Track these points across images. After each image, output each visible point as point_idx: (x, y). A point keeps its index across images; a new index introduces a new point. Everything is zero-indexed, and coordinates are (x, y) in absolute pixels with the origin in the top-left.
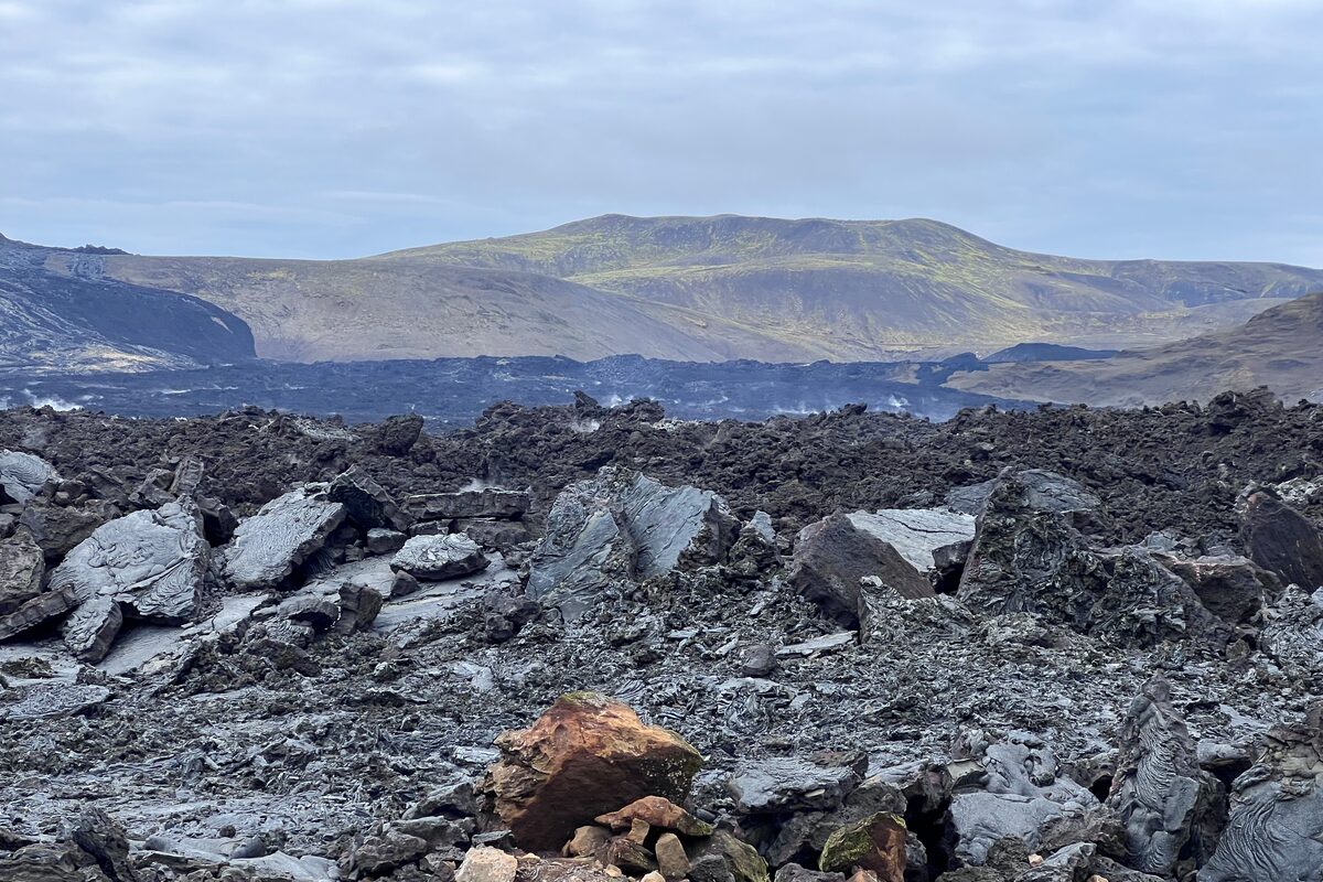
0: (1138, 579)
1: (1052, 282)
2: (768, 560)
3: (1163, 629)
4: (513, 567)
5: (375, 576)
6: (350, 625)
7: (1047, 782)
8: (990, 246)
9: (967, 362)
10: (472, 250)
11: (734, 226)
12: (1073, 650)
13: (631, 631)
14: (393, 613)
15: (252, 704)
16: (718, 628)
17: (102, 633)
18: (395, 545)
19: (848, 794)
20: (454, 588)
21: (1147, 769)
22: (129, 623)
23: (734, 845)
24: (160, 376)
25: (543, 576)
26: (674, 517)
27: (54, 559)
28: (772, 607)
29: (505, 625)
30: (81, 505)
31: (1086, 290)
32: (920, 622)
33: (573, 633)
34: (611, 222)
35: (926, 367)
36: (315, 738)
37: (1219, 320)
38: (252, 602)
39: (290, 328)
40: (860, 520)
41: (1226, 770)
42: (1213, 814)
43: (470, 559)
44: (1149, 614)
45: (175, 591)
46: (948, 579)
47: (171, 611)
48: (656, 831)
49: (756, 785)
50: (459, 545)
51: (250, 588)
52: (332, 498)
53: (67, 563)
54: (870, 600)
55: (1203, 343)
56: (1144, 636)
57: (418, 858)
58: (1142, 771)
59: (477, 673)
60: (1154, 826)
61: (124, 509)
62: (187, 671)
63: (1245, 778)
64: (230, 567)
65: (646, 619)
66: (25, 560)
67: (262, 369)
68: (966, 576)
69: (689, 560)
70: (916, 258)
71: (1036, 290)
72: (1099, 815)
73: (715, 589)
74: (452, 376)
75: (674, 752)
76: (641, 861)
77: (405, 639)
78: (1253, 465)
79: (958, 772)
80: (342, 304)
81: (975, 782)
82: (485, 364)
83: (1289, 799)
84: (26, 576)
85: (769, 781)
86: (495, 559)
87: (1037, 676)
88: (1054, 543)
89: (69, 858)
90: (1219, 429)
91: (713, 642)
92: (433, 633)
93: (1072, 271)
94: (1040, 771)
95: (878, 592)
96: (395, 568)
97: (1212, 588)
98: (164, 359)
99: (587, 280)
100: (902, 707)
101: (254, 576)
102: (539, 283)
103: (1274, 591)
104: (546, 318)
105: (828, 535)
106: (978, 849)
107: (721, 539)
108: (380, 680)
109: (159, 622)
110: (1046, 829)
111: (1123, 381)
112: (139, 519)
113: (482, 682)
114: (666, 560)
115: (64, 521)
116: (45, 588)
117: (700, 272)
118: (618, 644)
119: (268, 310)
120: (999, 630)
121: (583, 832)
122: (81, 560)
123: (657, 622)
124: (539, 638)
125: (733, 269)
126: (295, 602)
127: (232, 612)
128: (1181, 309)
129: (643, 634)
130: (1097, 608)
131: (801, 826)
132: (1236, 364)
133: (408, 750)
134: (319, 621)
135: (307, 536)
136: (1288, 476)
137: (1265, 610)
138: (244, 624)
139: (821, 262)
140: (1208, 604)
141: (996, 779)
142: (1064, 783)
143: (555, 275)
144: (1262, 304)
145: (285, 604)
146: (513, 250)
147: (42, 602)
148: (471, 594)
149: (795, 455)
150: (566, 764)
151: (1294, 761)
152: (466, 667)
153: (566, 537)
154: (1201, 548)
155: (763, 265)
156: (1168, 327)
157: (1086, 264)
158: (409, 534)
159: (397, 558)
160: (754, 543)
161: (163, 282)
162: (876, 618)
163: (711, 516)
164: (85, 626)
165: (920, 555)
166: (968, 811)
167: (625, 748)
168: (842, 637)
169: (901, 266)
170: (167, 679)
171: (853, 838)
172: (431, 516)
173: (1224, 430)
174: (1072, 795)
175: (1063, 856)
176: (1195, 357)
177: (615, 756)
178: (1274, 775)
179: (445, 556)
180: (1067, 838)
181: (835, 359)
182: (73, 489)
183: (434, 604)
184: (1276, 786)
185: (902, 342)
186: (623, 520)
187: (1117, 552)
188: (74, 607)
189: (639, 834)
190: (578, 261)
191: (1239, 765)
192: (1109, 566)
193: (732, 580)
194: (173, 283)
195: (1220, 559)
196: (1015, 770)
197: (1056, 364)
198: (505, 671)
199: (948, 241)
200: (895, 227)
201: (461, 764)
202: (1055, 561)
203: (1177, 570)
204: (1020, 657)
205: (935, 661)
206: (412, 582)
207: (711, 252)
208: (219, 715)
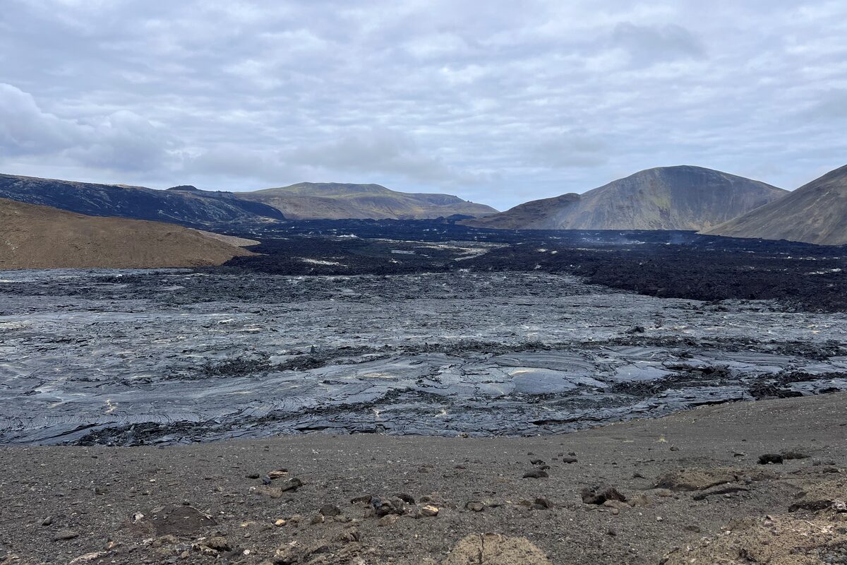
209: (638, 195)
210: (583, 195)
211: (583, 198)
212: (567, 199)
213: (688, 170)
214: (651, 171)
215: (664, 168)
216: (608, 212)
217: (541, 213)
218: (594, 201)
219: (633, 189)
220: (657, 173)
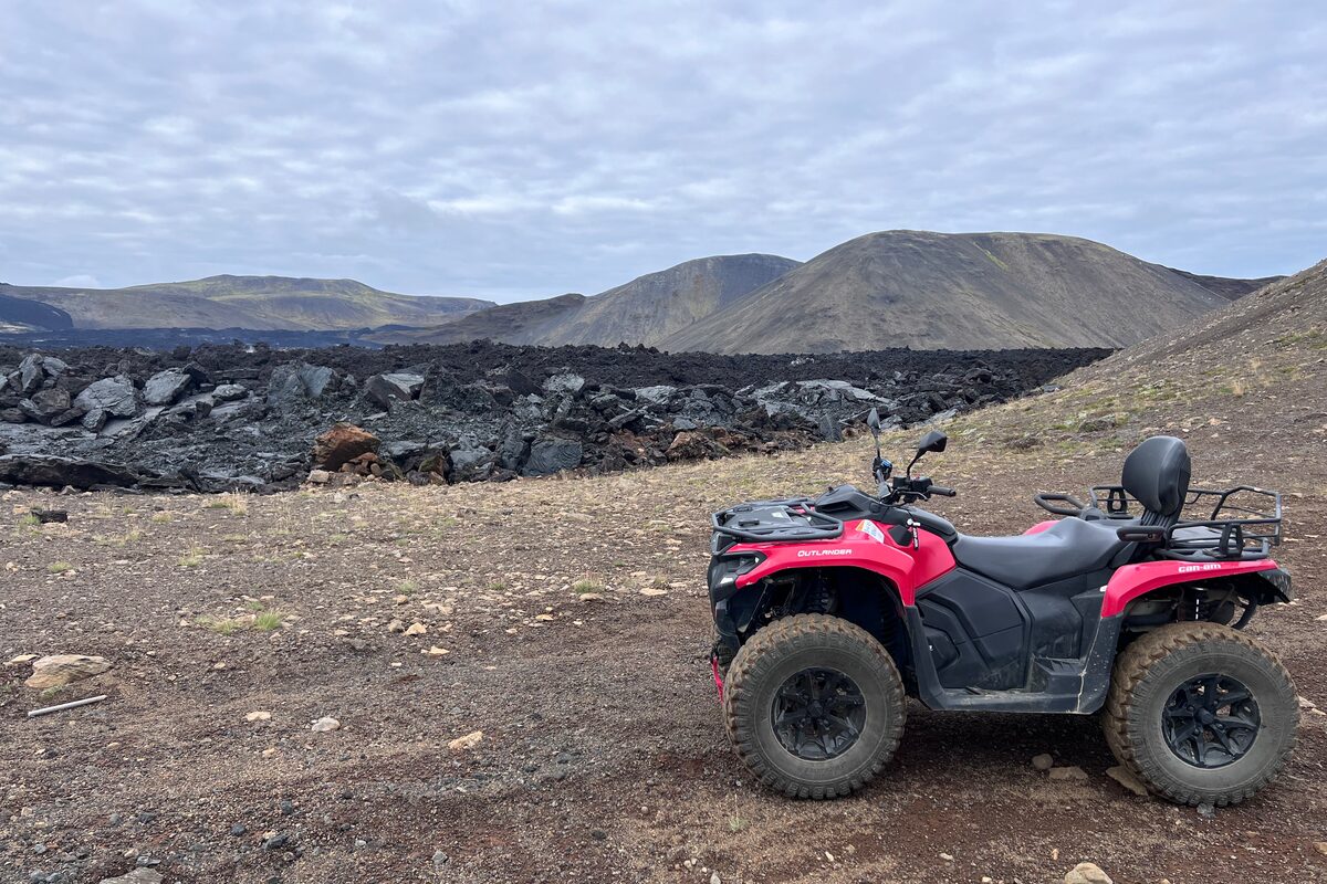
0: (476, 393)
1: (396, 303)
2: (353, 391)
3: (484, 409)
4: (258, 395)
5: (207, 399)
6: (200, 416)
7: (477, 447)
8: (373, 290)
9: (367, 331)
10: (166, 287)
11: (274, 280)
12: (458, 417)
13: (308, 415)
14: (216, 412)
15: (172, 443)
16: (339, 413)
17: (99, 422)
18: (213, 389)
19: (425, 451)
20: (237, 403)
21: (508, 441)
22: (109, 418)
23: (393, 466)
24: (29, 334)
25: (273, 398)
26: (319, 377)
27: (74, 396)
28: (357, 405)
29: (261, 414)
30: (80, 376)
31: (409, 306)
32: (409, 409)
33: (286, 416)
34: (224, 277)
35: (352, 332)
36: (202, 452)
37: (455, 317)
38: (159, 410)
39: (88, 316)
40: (385, 377)
41: (529, 440)
42: (527, 452)
43: (242, 393)
44: (480, 405)
45: (128, 406)
46: (415, 395)
47: (127, 413)
48: (370, 463)
49: (398, 449)
50: (238, 388)
51: (157, 405)
52: (185, 373)
53: (80, 397)
54: (392, 402)
55: (450, 325)
56: (479, 411)
57: (293, 475)
58: (506, 441)
59: (254, 430)
60: (510, 457)
61: (99, 378)
62: (141, 433)
63: (535, 442)
64: (146, 398)
65: (313, 411)
66: (63, 397)
67: (76, 332)
68: (422, 394)
69: (326, 391)
70: (346, 293)
71: (391, 306)
72: (493, 455)
73: (336, 400)
74: (162, 335)
75: (374, 440)
76: (366, 472)
77: (223, 420)
78: (486, 364)
79: (451, 445)
80: (112, 307)
81: (457, 448)
82: (175, 331)
83: (548, 447)
84: (64, 402)
85: (401, 448)
86: (251, 392)
87: (450, 424)
88: (449, 384)
89: (180, 478)
90: (474, 352)
91: (339, 417)
92: (233, 418)
93: (402, 299)
94: (474, 444)
95: (394, 400)
96: (214, 397)
97: (498, 396)
98: (31, 328)
99: (216, 299)
100: (408, 434)
101: (158, 401)
102: (197, 300)
103: (516, 396)
104: (200, 313)
105: (376, 381)
106: (460, 466)
107: (336, 384)
108: (218, 433)
109: (122, 418)
110: (479, 460)
111: (424, 338)
112: (108, 382)
113: (256, 433)
114: (318, 391)
115: (75, 383)
116: (72, 407)
117: (262, 297)
118: (305, 419)
119: (79, 308)
120: (436, 411)
121: (345, 465)
122: (85, 395)
123: (317, 411)
124: (275, 418)
125: (275, 296)
126: (176, 409)
127: (152, 414)
128: (442, 313)
129: (313, 415)
130: (464, 403)
131: (412, 460)
132: (462, 333)
133: (239, 455)
134: (188, 415)
135: (178, 386)
136: (497, 367)
137: (514, 403)
138: (157, 417)
139: (310, 294)
140: (498, 401)
141: (462, 447)
142: (481, 447)
143: (202, 297)
144: (469, 312)
145: (172, 410)
146: (185, 287)
147: (73, 412)
148: (244, 404)
149: (338, 359)
150: (340, 444)
151: (548, 437)
152: (249, 428)
153: (280, 384)
154: (494, 384)
155: (286, 295)
156: (437, 319)
157: (408, 297)
158: (216, 385)
159: (214, 393)
160: (348, 385)
161: (27, 297)
162: (394, 408)
163: (332, 376)
164: (93, 418)
165: (405, 388)
166: (456, 456)
167: (358, 439)
168: (383, 414)
169: (340, 296)
170: (134, 436)
171: (430, 462)
172: (224, 379)
173: (476, 352)
174: (484, 451)
175: (486, 466)
176: (448, 329)
177: (356, 442)
178: (543, 440)
179: (233, 392)
180: (486, 462)
181: (316, 329)
182: (75, 371)
183: (231, 408)
184: (544, 444)
185: (341, 323)
186: (300, 378)
187: (469, 386)
188: (85, 413)
189: (365, 464)
190: (213, 292)
191: (532, 439)
192: (467, 390)
193: (341, 397)
194: (33, 297)
195: (500, 388)
196: (467, 443)
197: (399, 332)
198: (265, 429)
199: (357, 287)
200: (337, 282)
201: (261, 458)
202: (450, 389)
203: (488, 391)
204: (443, 419)
205: (416, 420)
206: (222, 401)
207: (266, 289)
208: (160, 446)
209: (671, 298)
210: (591, 298)
211: (587, 302)
212: (562, 304)
213: (757, 261)
214: (702, 263)
215: (723, 257)
216: (614, 324)
217: (514, 324)
218: (600, 308)
219: (665, 290)
220: (709, 265)
